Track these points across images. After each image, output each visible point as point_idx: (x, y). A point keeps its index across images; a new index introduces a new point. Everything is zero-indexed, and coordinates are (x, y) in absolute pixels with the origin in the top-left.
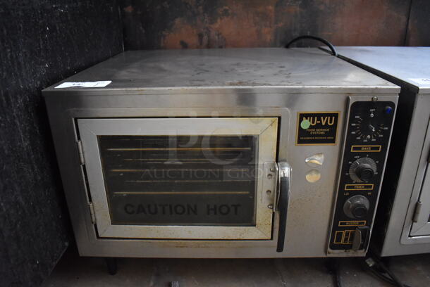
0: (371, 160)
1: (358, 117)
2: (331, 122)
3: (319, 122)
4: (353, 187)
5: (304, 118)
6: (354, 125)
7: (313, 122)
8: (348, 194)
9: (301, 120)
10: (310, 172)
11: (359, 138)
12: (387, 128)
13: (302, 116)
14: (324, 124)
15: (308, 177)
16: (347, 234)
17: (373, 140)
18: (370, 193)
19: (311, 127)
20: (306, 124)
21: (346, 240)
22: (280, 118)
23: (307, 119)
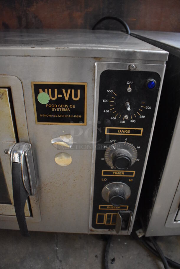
0: (130, 145)
1: (111, 91)
2: (76, 96)
3: (60, 96)
4: (112, 173)
5: (41, 90)
6: (107, 101)
7: (53, 96)
8: (105, 180)
9: (37, 93)
10: (58, 155)
11: (114, 118)
12: (150, 108)
13: (38, 88)
14: (67, 98)
15: (57, 160)
16: (109, 217)
17: (132, 121)
18: (131, 180)
19: (51, 102)
20: (44, 98)
21: (108, 221)
22: (10, 89)
23: (44, 91)
